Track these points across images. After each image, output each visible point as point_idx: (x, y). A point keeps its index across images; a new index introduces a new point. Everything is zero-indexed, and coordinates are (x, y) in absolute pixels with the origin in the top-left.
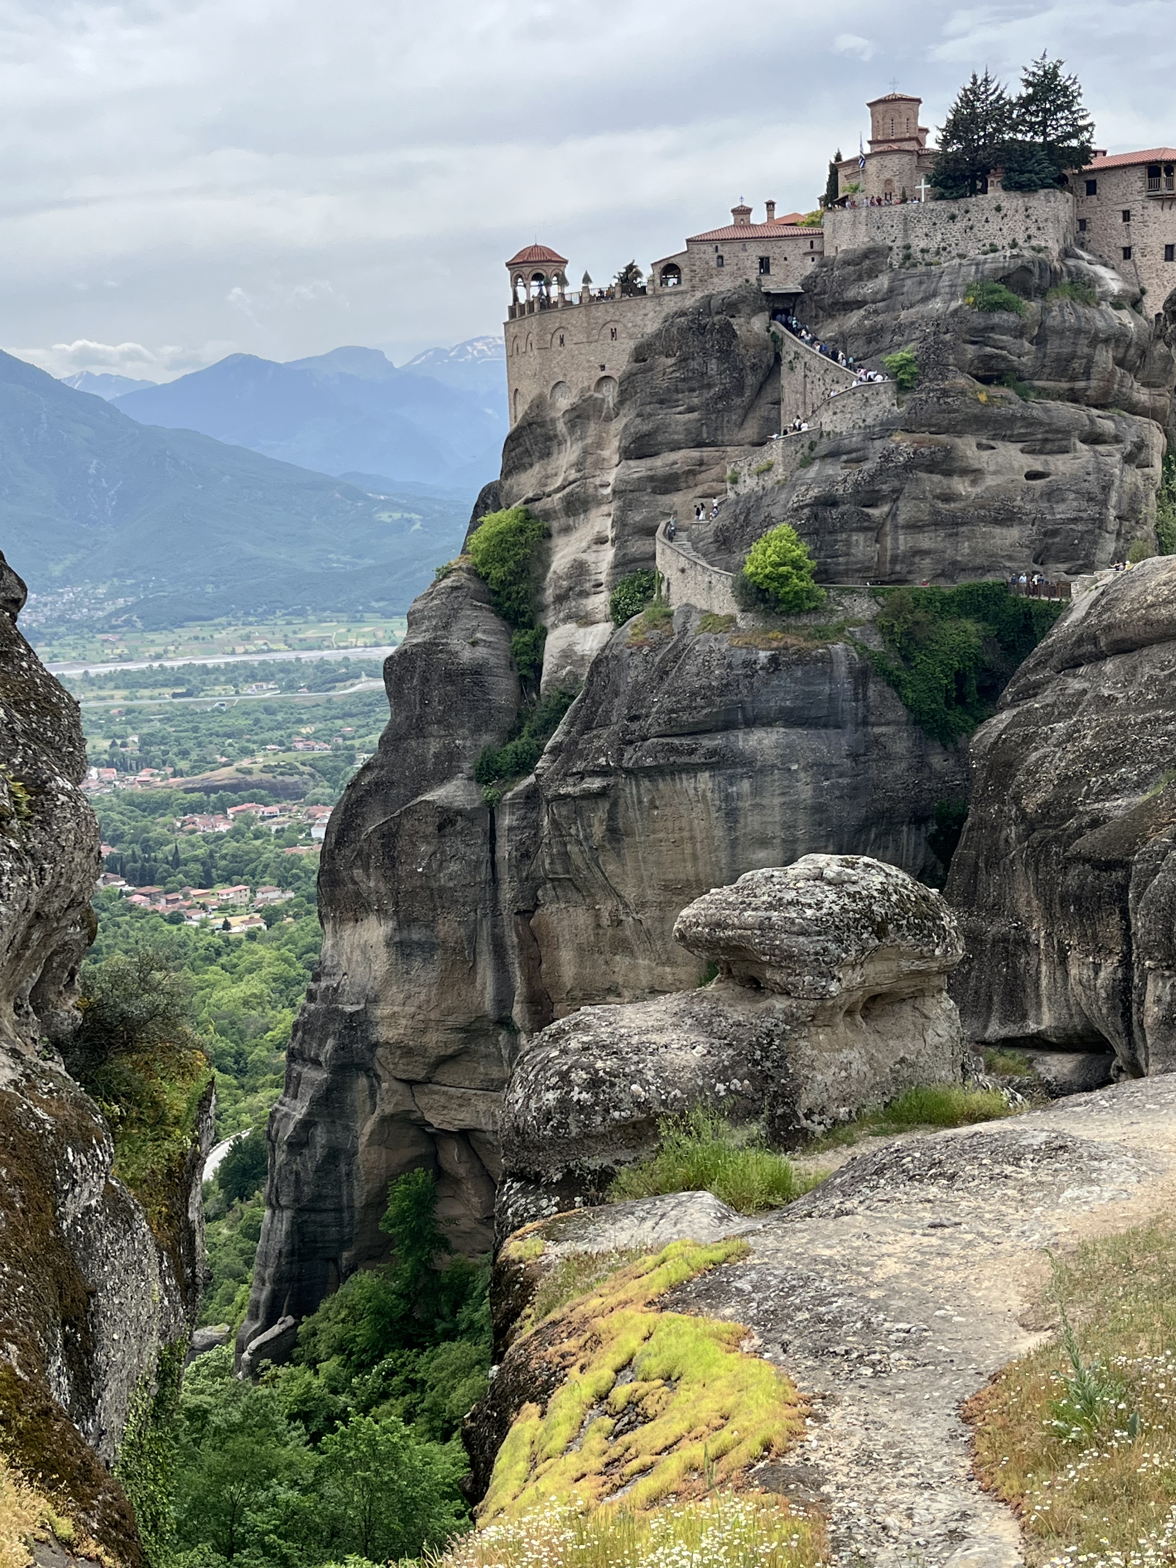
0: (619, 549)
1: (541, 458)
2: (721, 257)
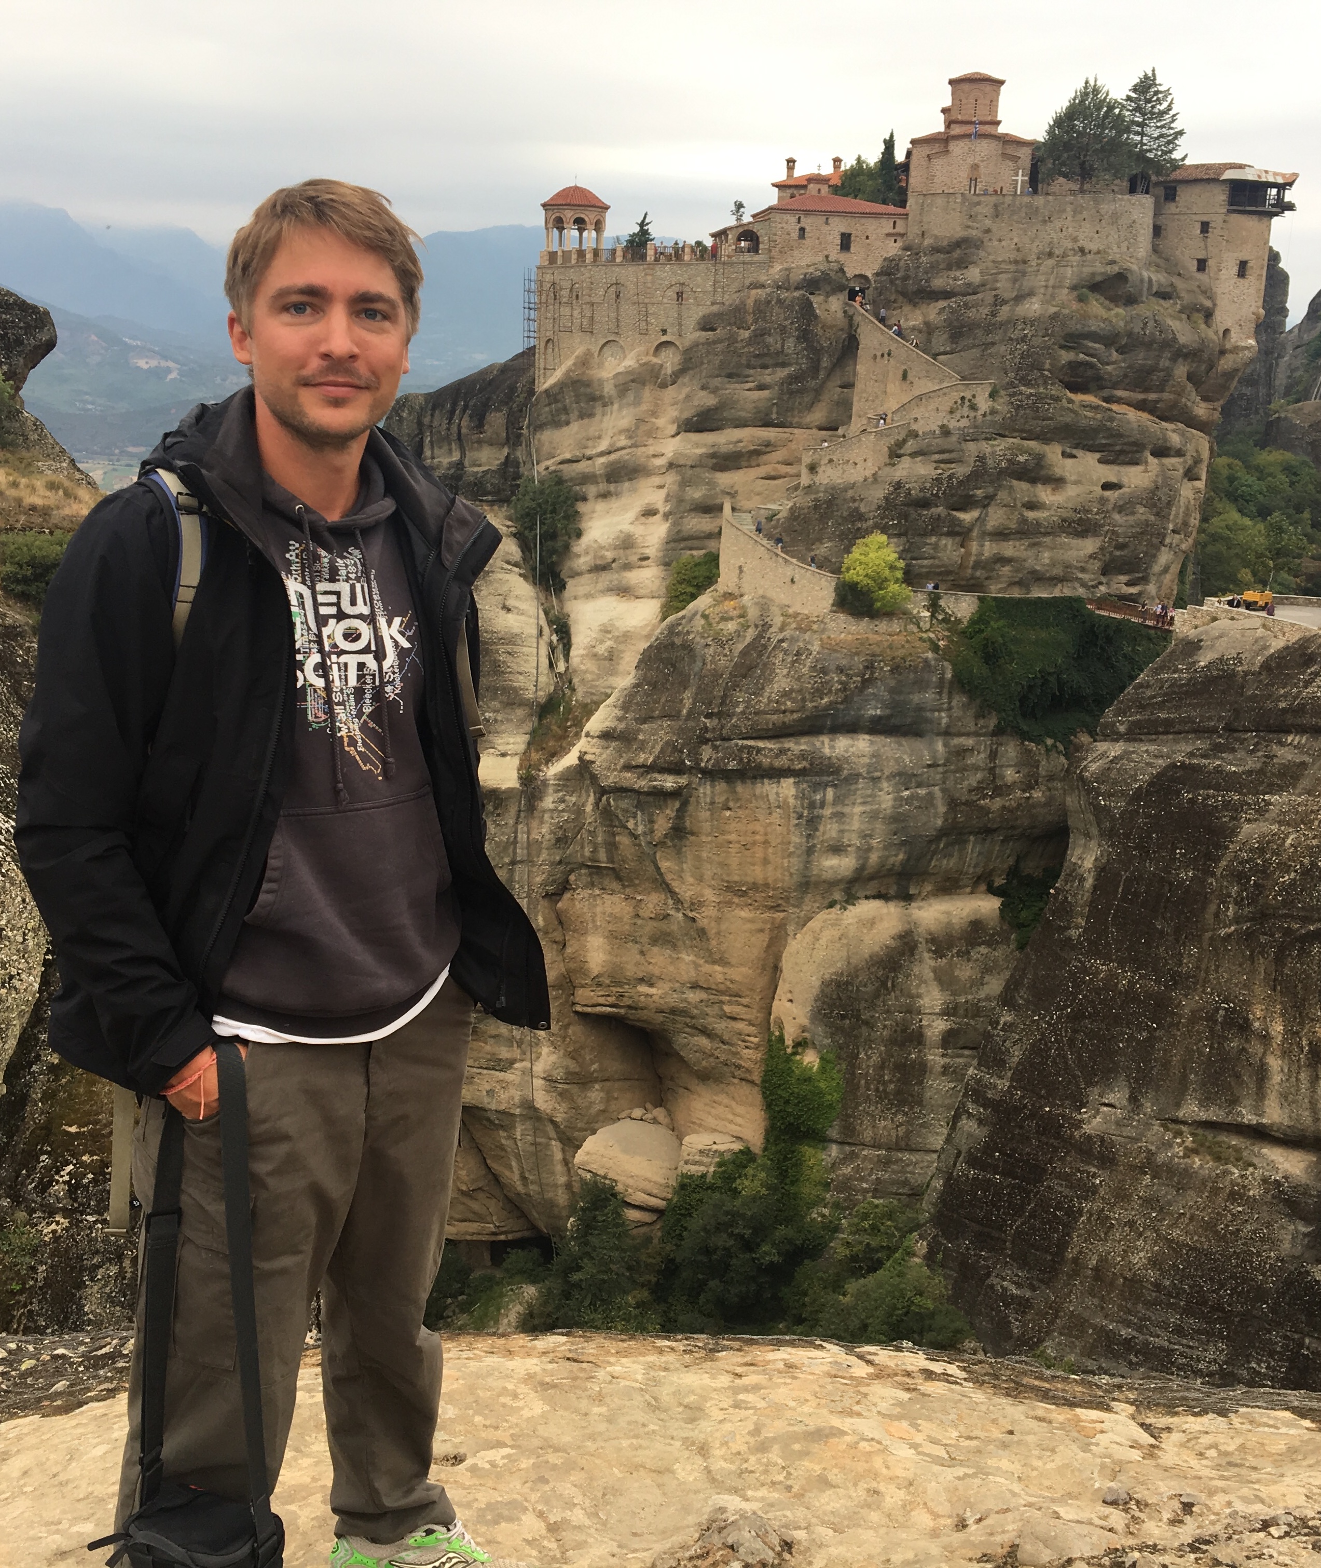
0: (674, 524)
1: (582, 416)
2: (802, 230)
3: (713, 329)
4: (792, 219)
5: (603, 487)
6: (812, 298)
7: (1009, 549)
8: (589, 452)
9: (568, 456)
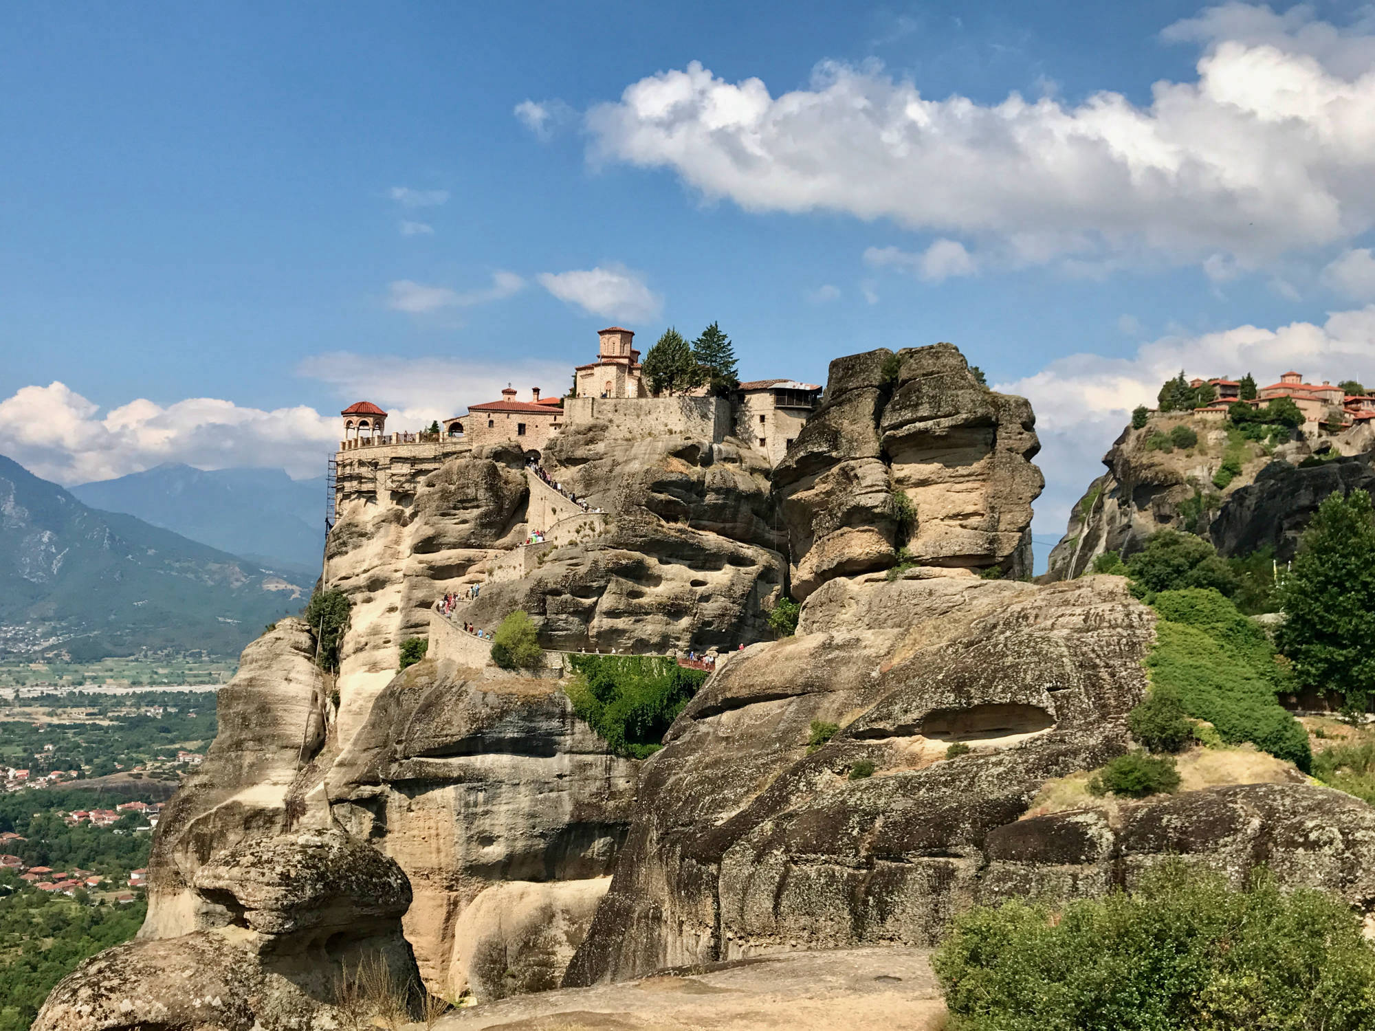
0: (405, 616)
1: (354, 547)
2: (491, 422)
3: (433, 486)
4: (485, 415)
5: (367, 594)
6: (497, 464)
7: (620, 623)
8: (357, 571)
9: (343, 574)
